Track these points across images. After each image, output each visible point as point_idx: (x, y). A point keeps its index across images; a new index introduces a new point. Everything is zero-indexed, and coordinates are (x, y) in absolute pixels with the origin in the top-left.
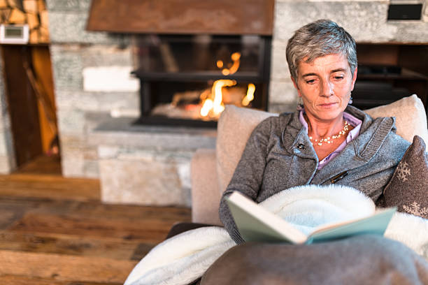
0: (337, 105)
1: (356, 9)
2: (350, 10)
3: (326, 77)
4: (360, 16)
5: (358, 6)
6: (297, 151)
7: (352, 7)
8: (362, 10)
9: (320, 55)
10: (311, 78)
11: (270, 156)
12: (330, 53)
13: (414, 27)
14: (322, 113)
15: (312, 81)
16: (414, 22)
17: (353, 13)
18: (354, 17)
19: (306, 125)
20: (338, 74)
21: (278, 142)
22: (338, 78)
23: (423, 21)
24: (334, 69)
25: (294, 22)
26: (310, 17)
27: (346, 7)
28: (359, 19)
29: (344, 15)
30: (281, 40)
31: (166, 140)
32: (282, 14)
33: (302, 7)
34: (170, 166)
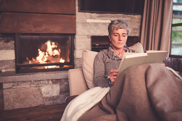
0: (122, 44)
1: (102, 25)
2: (100, 25)
4: (103, 27)
5: (102, 24)
6: (115, 58)
7: (101, 24)
8: (104, 25)
9: (121, 28)
11: (106, 62)
12: (123, 28)
17: (101, 26)
18: (101, 27)
20: (124, 35)
22: (124, 36)
24: (124, 33)
25: (83, 29)
26: (88, 27)
27: (99, 24)
28: (103, 28)
29: (98, 27)
30: (79, 35)
31: (36, 77)
32: (79, 26)
33: (85, 24)
34: (37, 88)
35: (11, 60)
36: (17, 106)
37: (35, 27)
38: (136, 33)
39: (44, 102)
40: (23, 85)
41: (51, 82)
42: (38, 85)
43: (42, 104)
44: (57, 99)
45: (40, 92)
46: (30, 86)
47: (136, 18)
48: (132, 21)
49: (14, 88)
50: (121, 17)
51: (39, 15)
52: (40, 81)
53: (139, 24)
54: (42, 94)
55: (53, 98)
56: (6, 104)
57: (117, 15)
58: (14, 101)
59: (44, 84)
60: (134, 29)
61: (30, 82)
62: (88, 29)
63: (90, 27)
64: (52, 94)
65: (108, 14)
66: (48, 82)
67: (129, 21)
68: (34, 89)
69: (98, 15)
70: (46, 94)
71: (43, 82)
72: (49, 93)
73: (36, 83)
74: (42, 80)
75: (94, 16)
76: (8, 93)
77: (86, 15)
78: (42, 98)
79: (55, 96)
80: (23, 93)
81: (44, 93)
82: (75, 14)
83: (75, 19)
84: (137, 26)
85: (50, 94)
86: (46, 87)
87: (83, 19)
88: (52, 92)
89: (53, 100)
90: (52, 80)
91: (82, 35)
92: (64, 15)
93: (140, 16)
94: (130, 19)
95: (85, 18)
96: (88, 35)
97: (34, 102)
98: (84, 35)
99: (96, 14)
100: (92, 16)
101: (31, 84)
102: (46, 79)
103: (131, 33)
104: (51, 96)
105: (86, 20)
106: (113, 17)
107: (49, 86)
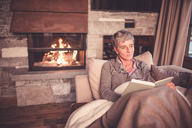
1: (115, 24)
2: (113, 24)
3: (128, 46)
4: (116, 26)
5: (115, 23)
6: (122, 71)
7: (114, 23)
8: (117, 24)
10: (124, 47)
13: (133, 30)
14: (128, 58)
15: (124, 48)
16: (133, 29)
17: (114, 25)
18: (115, 27)
19: (121, 63)
21: (114, 69)
23: (135, 28)
25: (94, 28)
26: (100, 27)
27: (112, 23)
28: (116, 27)
29: (111, 26)
30: (91, 35)
31: (47, 76)
32: (90, 26)
33: (97, 23)
34: (49, 87)
35: (24, 57)
36: (30, 103)
37: (46, 27)
38: (151, 32)
39: (54, 100)
40: (35, 84)
41: (62, 81)
42: (49, 83)
43: (53, 101)
44: (68, 97)
45: (52, 91)
46: (42, 85)
47: (152, 16)
48: (148, 20)
49: (26, 86)
50: (137, 15)
51: (50, 13)
52: (51, 80)
53: (155, 23)
54: (53, 92)
55: (64, 96)
56: (19, 101)
57: (132, 14)
58: (27, 98)
59: (55, 82)
60: (150, 28)
61: (41, 81)
62: (100, 29)
63: (103, 25)
64: (63, 92)
65: (122, 13)
66: (59, 81)
67: (144, 20)
68: (45, 87)
69: (111, 13)
70: (57, 93)
71: (54, 80)
72: (59, 91)
73: (47, 82)
74: (54, 79)
75: (107, 14)
76: (21, 91)
77: (98, 13)
78: (53, 96)
79: (66, 94)
80: (35, 91)
81: (55, 91)
82: (87, 12)
83: (87, 17)
84: (153, 25)
85: (61, 92)
86: (57, 85)
87: (96, 18)
88: (63, 91)
89: (64, 98)
90: (63, 79)
91: (94, 35)
92: (76, 14)
93: (156, 14)
94: (145, 18)
95: (97, 17)
96: (100, 34)
97: (46, 100)
98: (97, 35)
99: (110, 12)
100: (105, 14)
101: (43, 82)
102: (57, 78)
103: (146, 33)
104: (62, 95)
105: (99, 19)
106: (128, 15)
107: (60, 84)
